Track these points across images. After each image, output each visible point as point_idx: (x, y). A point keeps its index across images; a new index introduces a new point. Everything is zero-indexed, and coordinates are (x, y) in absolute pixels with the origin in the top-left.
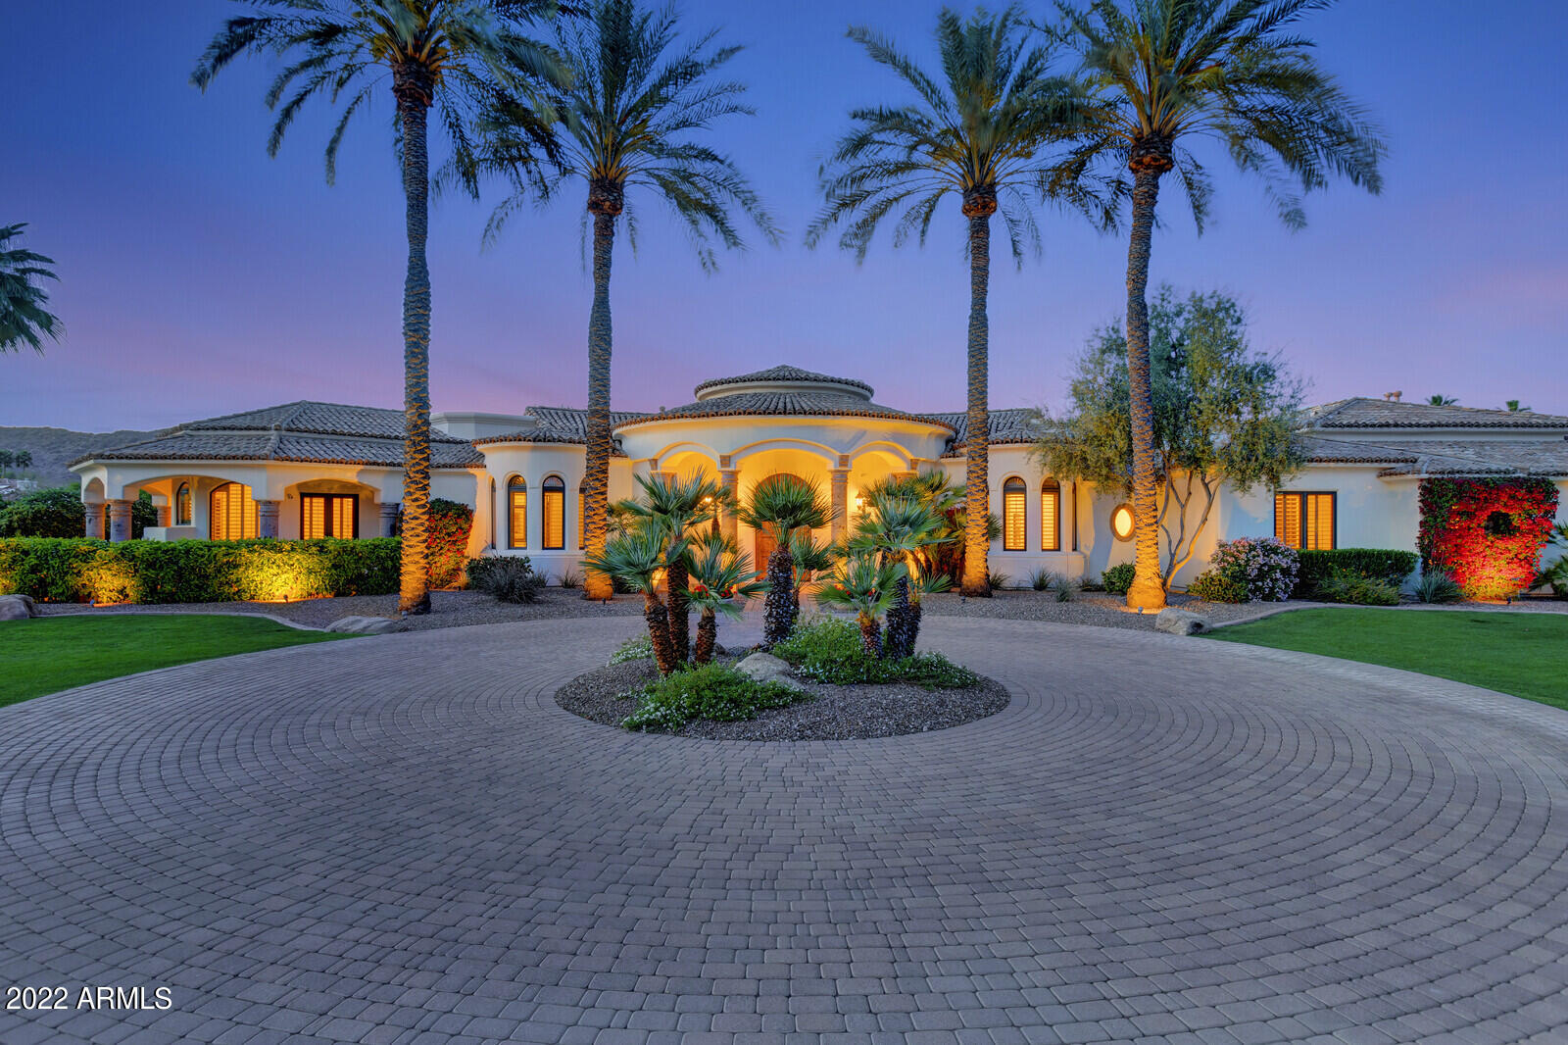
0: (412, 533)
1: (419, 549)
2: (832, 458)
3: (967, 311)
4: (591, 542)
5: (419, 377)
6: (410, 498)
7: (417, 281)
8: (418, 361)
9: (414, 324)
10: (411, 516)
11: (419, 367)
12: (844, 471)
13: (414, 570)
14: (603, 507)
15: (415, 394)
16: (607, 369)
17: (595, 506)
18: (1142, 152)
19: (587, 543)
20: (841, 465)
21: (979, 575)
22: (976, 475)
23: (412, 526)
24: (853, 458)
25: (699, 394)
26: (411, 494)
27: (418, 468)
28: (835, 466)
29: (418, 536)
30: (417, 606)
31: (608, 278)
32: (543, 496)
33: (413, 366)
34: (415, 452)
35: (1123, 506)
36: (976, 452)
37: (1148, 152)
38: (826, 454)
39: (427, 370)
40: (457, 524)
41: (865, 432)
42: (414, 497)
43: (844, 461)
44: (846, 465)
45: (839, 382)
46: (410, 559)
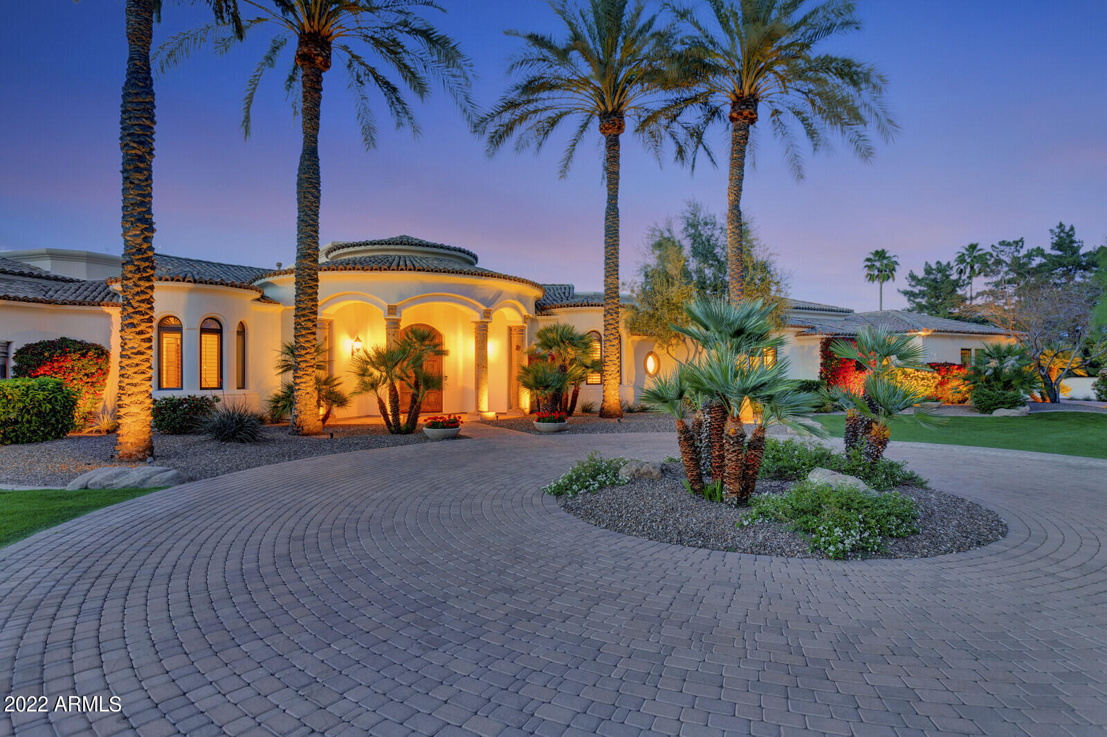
0: (136, 369)
1: (144, 388)
2: (478, 312)
3: (604, 205)
4: (302, 380)
5: (144, 196)
6: (134, 330)
7: (142, 87)
8: (141, 177)
9: (139, 136)
10: (135, 351)
11: (144, 184)
12: (487, 322)
13: (139, 411)
14: (314, 346)
15: (140, 213)
16: (317, 215)
17: (307, 345)
18: (743, 107)
19: (298, 381)
20: (485, 317)
21: (616, 401)
22: (613, 326)
23: (135, 361)
24: (494, 312)
25: (330, 256)
26: (133, 325)
27: (144, 297)
28: (481, 318)
29: (144, 373)
30: (144, 451)
31: (318, 130)
32: (201, 337)
33: (136, 182)
34: (140, 279)
35: (651, 353)
36: (613, 309)
37: (747, 108)
38: (474, 308)
39: (151, 188)
40: (97, 363)
41: (502, 292)
42: (138, 329)
43: (487, 314)
44: (488, 317)
45: (448, 249)
46: (133, 398)
